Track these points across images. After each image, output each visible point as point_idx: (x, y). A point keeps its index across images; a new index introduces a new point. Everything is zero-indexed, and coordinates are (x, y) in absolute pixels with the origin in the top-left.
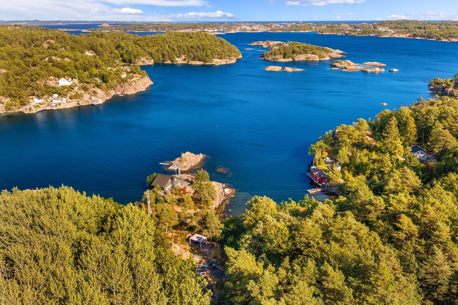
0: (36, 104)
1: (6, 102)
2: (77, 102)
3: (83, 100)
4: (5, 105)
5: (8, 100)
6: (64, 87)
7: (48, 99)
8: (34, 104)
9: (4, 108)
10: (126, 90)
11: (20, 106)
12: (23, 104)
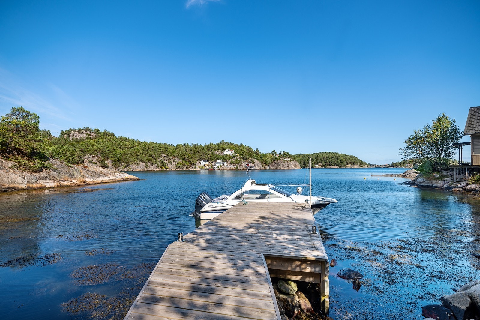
0: (202, 166)
1: (178, 161)
2: (236, 167)
3: (242, 165)
4: (177, 164)
5: (181, 161)
6: (227, 156)
7: (212, 163)
8: (200, 165)
9: (176, 166)
10: (280, 165)
11: (189, 166)
12: (192, 165)
